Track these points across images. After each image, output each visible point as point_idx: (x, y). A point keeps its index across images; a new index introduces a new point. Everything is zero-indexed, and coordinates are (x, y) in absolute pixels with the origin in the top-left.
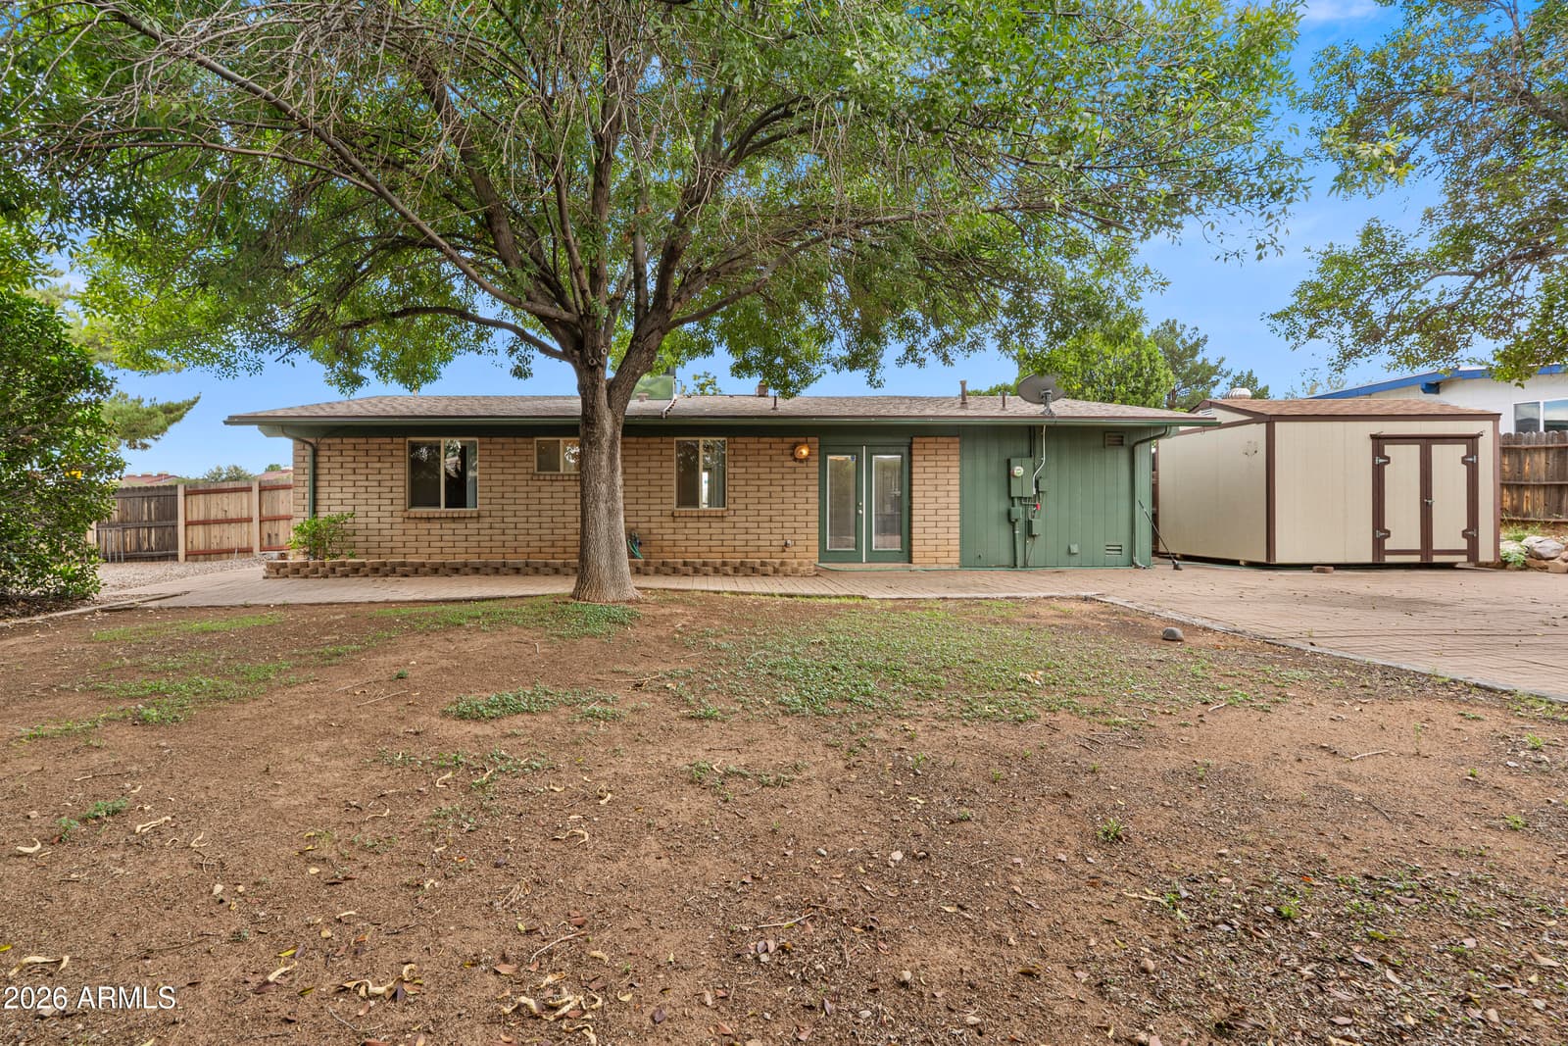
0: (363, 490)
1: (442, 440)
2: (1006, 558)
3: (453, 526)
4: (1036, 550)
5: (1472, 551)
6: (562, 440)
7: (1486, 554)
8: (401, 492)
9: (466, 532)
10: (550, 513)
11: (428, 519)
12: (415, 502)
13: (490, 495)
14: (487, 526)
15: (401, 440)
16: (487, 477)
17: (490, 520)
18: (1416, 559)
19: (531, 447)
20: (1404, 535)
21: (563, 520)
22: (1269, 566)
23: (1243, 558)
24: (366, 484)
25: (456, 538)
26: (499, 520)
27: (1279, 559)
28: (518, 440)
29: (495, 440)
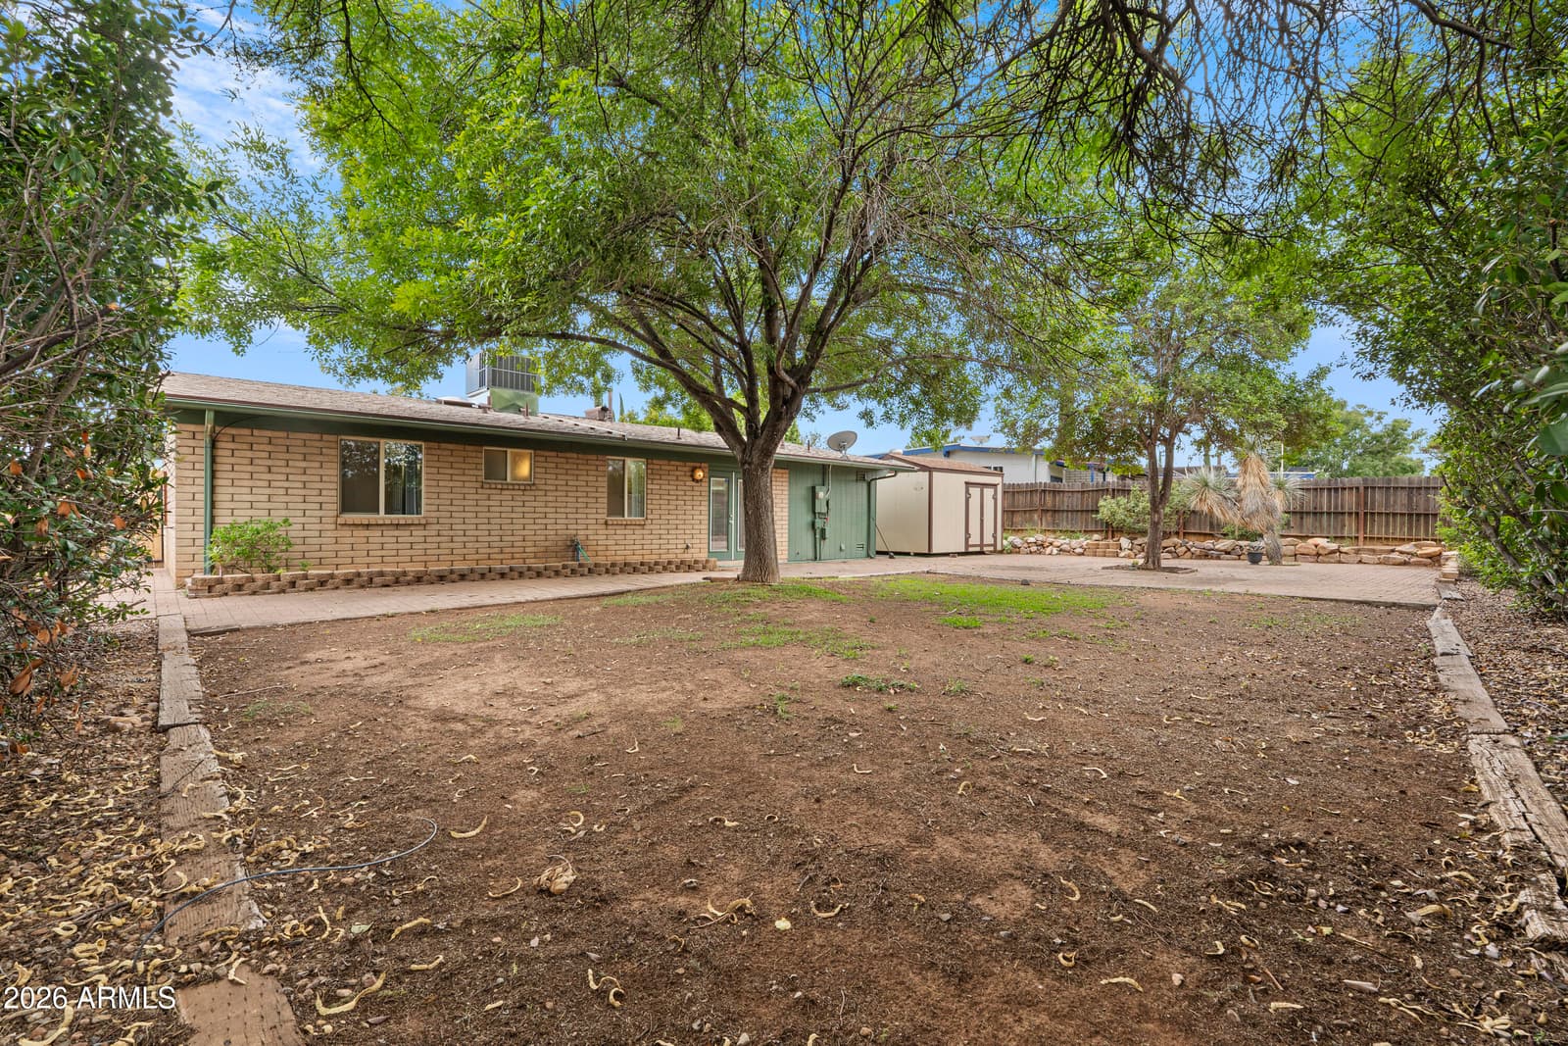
0: (282, 492)
1: (382, 441)
2: (811, 555)
3: (396, 533)
4: (827, 548)
5: (995, 545)
6: (509, 450)
7: (999, 548)
8: (332, 495)
9: (411, 539)
10: (498, 521)
11: (368, 526)
12: (346, 506)
13: (437, 502)
14: (434, 533)
15: (332, 438)
16: (435, 483)
17: (438, 527)
18: (978, 549)
19: (479, 455)
20: (975, 540)
21: (511, 527)
22: (929, 555)
23: (912, 552)
24: (286, 484)
25: (400, 546)
26: (447, 527)
27: (934, 551)
28: (468, 448)
29: (443, 445)
